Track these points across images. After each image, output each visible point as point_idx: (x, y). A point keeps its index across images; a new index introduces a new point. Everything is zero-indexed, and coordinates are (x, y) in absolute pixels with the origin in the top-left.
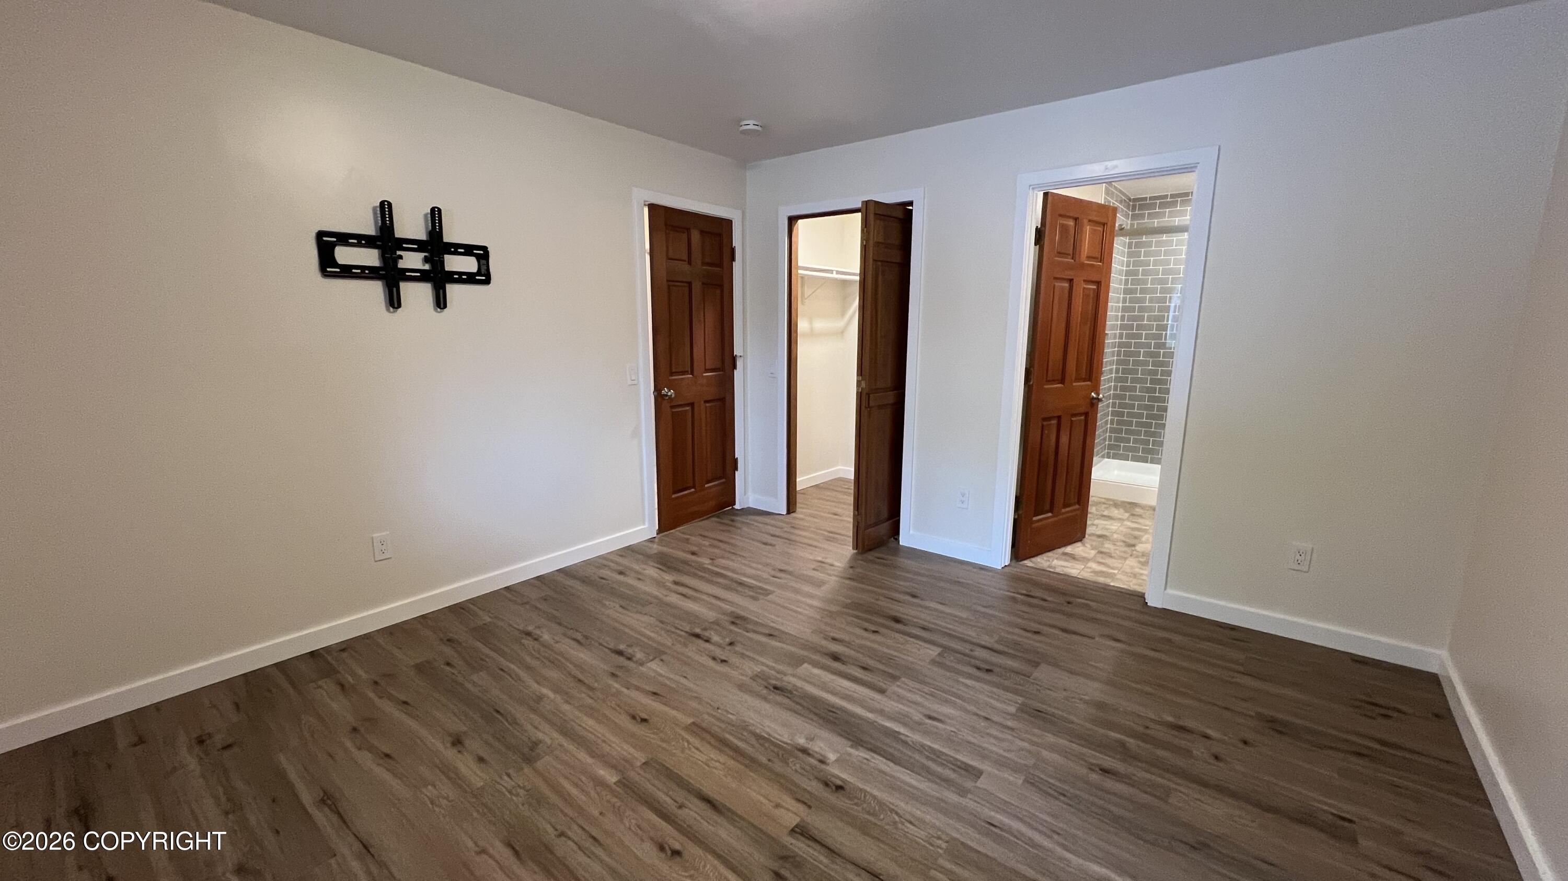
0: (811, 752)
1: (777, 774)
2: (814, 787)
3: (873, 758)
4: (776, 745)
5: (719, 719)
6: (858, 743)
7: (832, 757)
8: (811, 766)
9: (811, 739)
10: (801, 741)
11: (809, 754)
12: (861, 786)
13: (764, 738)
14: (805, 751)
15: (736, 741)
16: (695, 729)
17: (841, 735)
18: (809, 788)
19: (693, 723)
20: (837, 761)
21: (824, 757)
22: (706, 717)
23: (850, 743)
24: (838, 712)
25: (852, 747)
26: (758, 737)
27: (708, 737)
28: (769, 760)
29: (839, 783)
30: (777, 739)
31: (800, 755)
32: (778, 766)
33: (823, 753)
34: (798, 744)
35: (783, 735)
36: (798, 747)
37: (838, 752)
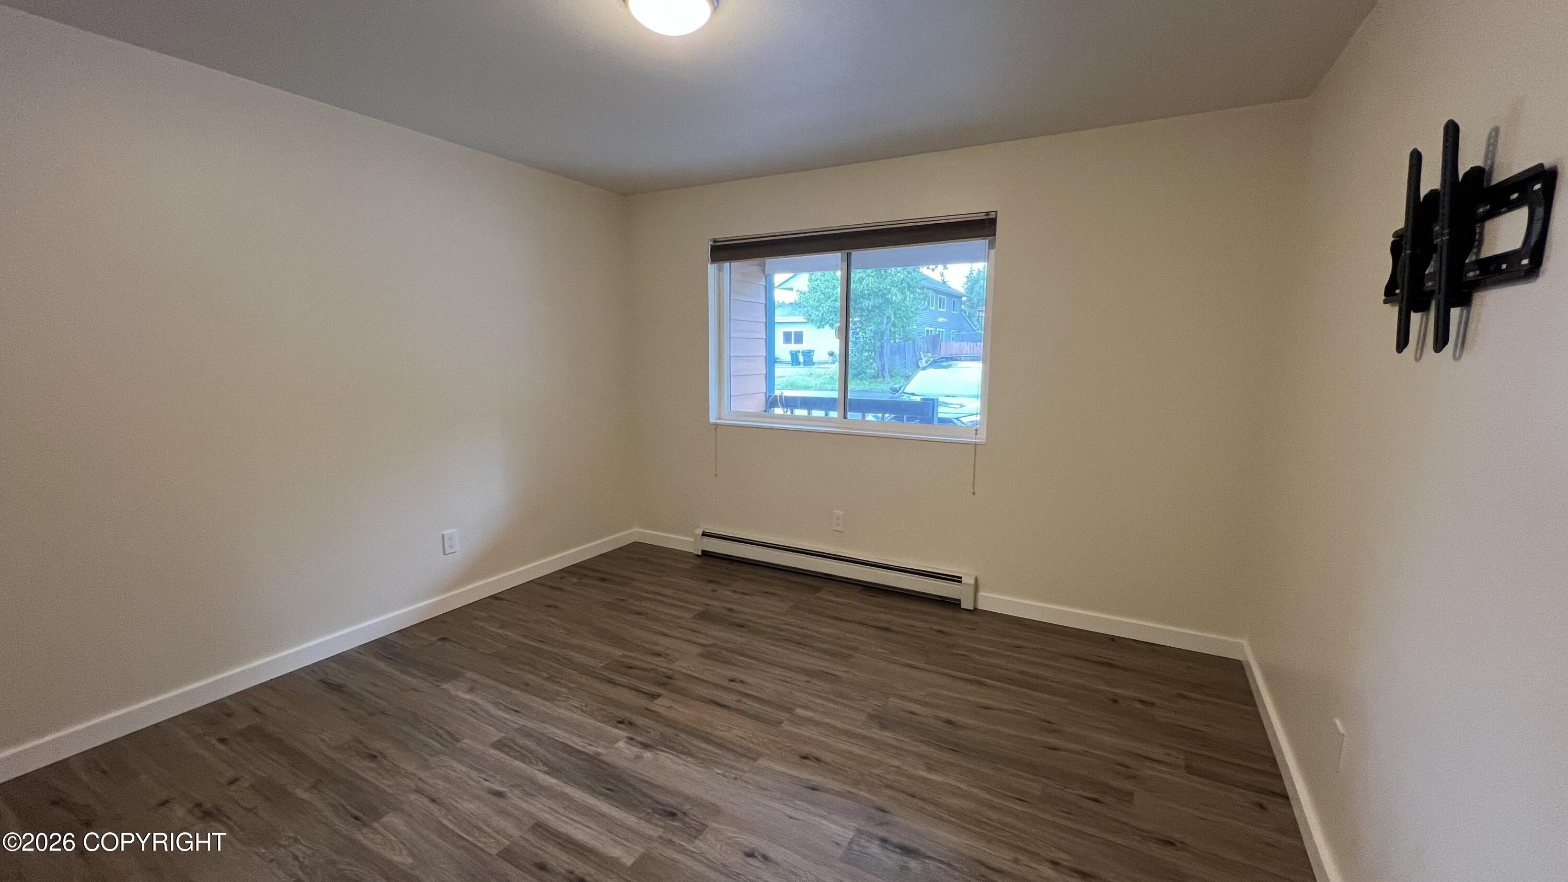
0: (640, 746)
1: (670, 726)
2: (640, 721)
3: (583, 747)
4: (673, 749)
5: (732, 767)
6: (594, 759)
7: (621, 744)
8: (641, 735)
9: (638, 757)
10: (648, 755)
11: (641, 743)
12: (603, 725)
13: (683, 753)
14: (645, 746)
15: (710, 748)
16: (754, 756)
17: (607, 764)
18: (643, 719)
19: (755, 760)
20: (617, 741)
21: (628, 743)
22: (746, 768)
23: (603, 758)
24: (604, 790)
25: (599, 754)
26: (689, 754)
27: (738, 750)
28: (678, 735)
29: (620, 725)
30: (670, 753)
31: (650, 742)
32: (670, 732)
33: (629, 746)
34: (650, 751)
35: (667, 759)
36: (650, 749)
37: (617, 749)
